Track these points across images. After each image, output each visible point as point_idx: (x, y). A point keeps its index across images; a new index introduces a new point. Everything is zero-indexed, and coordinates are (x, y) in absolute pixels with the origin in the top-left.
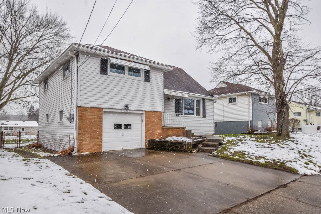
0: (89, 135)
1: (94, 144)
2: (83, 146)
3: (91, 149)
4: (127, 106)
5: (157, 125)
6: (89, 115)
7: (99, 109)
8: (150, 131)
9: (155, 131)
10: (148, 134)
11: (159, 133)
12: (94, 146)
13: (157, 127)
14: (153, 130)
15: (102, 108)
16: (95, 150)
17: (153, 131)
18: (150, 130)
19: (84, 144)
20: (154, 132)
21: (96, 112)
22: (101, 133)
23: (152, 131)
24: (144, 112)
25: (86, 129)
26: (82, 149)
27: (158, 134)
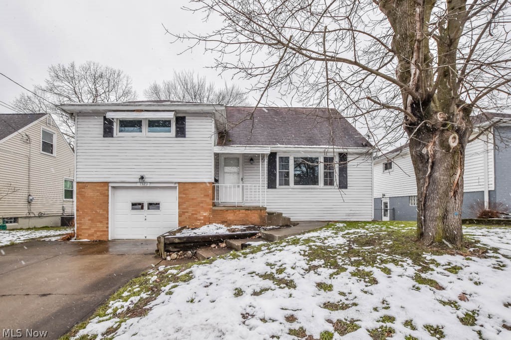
0: (89, 218)
1: (95, 229)
2: (83, 231)
3: (92, 235)
4: (142, 178)
5: (201, 205)
6: (89, 193)
7: (102, 184)
8: (186, 214)
9: (196, 214)
10: (183, 218)
11: (205, 217)
12: (96, 232)
13: (202, 207)
14: (193, 212)
15: (107, 183)
16: (98, 237)
17: (193, 214)
18: (187, 212)
19: (83, 229)
20: (195, 216)
21: (98, 188)
22: (106, 216)
23: (191, 214)
24: (177, 185)
25: (86, 211)
26: (81, 235)
27: (202, 218)
